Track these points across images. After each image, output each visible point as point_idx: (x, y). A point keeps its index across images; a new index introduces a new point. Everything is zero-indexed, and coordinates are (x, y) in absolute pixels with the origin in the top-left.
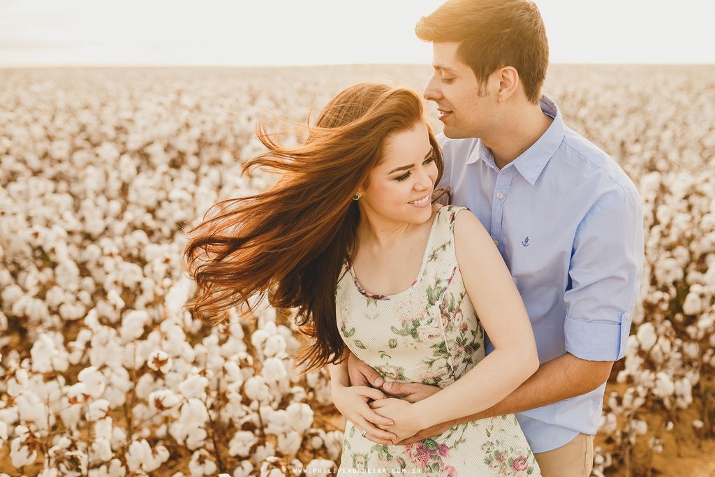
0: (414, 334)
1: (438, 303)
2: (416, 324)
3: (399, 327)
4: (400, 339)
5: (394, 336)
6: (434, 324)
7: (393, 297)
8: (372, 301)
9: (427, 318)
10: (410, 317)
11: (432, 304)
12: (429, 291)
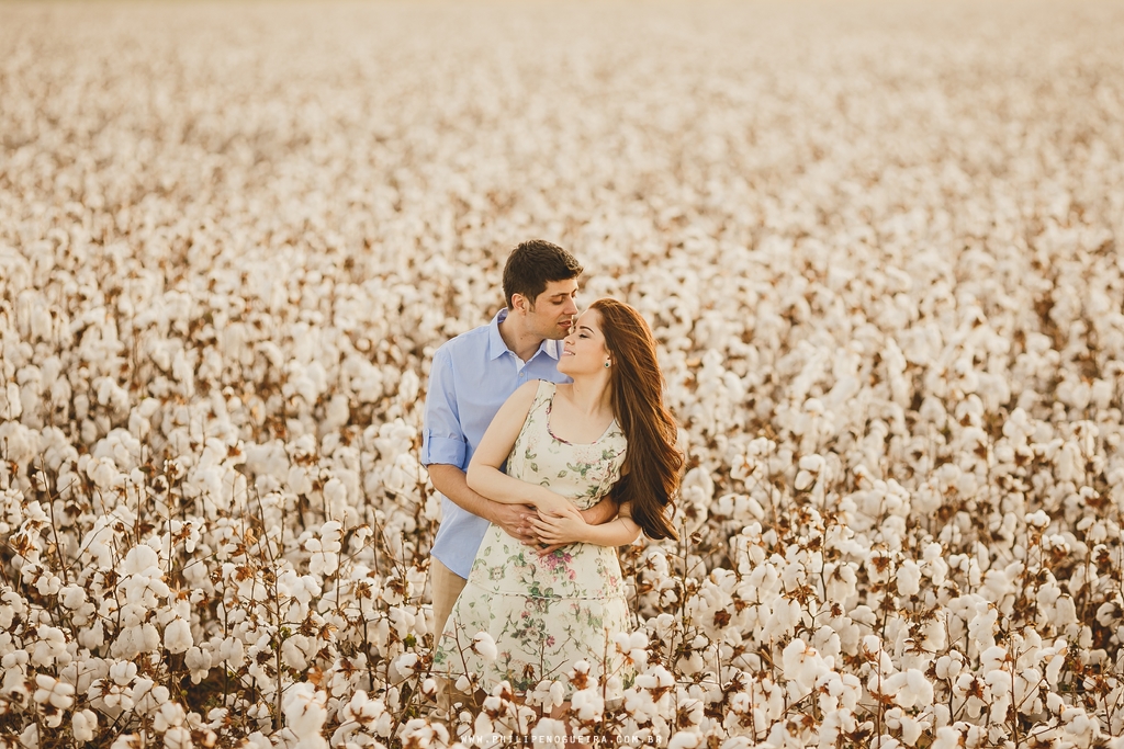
0: (583, 472)
1: (609, 461)
2: (588, 466)
3: (574, 465)
4: (570, 472)
5: (566, 469)
6: (600, 471)
7: (575, 445)
8: (557, 443)
9: (597, 465)
10: (585, 461)
11: (604, 458)
12: (604, 452)
